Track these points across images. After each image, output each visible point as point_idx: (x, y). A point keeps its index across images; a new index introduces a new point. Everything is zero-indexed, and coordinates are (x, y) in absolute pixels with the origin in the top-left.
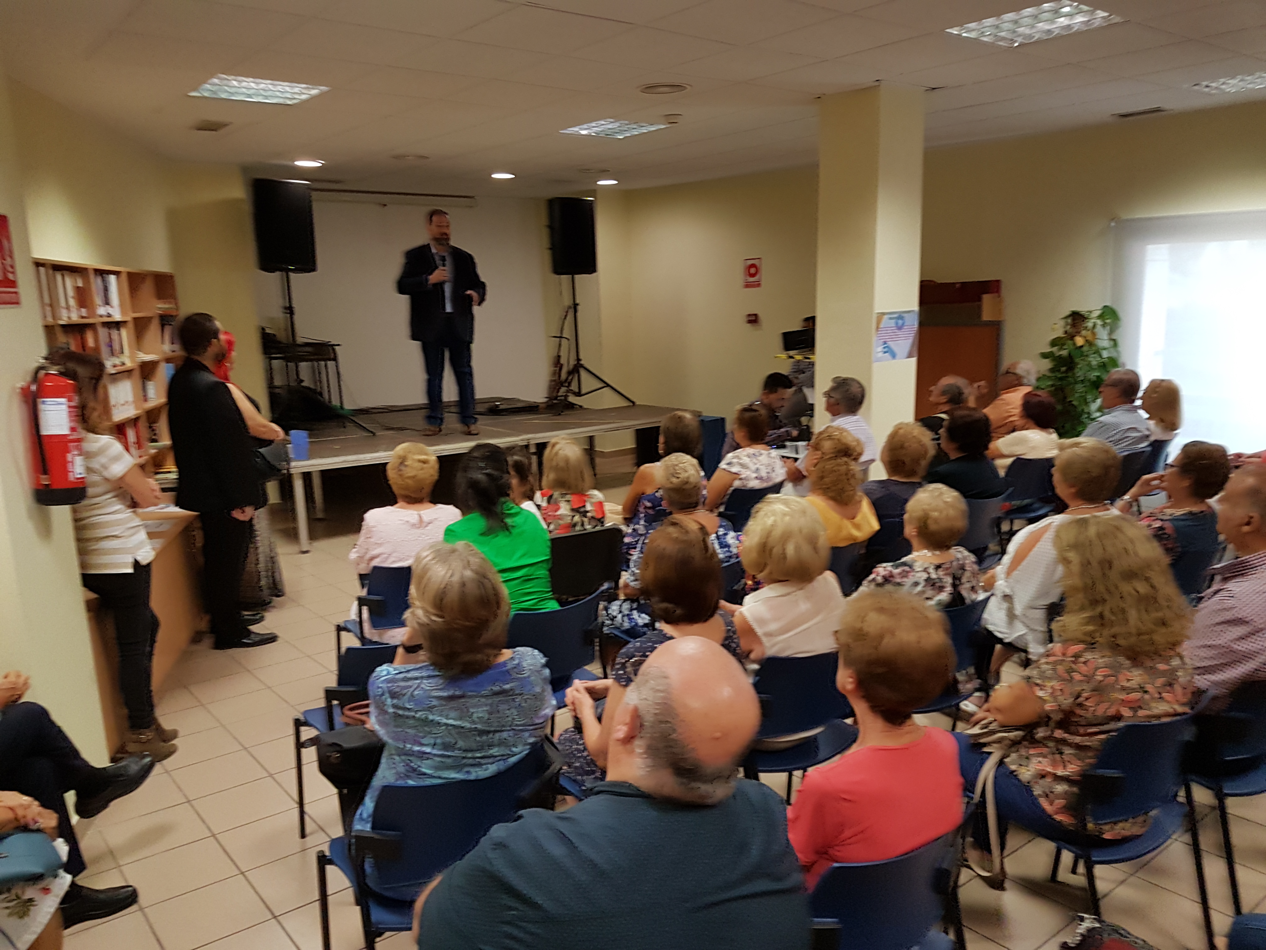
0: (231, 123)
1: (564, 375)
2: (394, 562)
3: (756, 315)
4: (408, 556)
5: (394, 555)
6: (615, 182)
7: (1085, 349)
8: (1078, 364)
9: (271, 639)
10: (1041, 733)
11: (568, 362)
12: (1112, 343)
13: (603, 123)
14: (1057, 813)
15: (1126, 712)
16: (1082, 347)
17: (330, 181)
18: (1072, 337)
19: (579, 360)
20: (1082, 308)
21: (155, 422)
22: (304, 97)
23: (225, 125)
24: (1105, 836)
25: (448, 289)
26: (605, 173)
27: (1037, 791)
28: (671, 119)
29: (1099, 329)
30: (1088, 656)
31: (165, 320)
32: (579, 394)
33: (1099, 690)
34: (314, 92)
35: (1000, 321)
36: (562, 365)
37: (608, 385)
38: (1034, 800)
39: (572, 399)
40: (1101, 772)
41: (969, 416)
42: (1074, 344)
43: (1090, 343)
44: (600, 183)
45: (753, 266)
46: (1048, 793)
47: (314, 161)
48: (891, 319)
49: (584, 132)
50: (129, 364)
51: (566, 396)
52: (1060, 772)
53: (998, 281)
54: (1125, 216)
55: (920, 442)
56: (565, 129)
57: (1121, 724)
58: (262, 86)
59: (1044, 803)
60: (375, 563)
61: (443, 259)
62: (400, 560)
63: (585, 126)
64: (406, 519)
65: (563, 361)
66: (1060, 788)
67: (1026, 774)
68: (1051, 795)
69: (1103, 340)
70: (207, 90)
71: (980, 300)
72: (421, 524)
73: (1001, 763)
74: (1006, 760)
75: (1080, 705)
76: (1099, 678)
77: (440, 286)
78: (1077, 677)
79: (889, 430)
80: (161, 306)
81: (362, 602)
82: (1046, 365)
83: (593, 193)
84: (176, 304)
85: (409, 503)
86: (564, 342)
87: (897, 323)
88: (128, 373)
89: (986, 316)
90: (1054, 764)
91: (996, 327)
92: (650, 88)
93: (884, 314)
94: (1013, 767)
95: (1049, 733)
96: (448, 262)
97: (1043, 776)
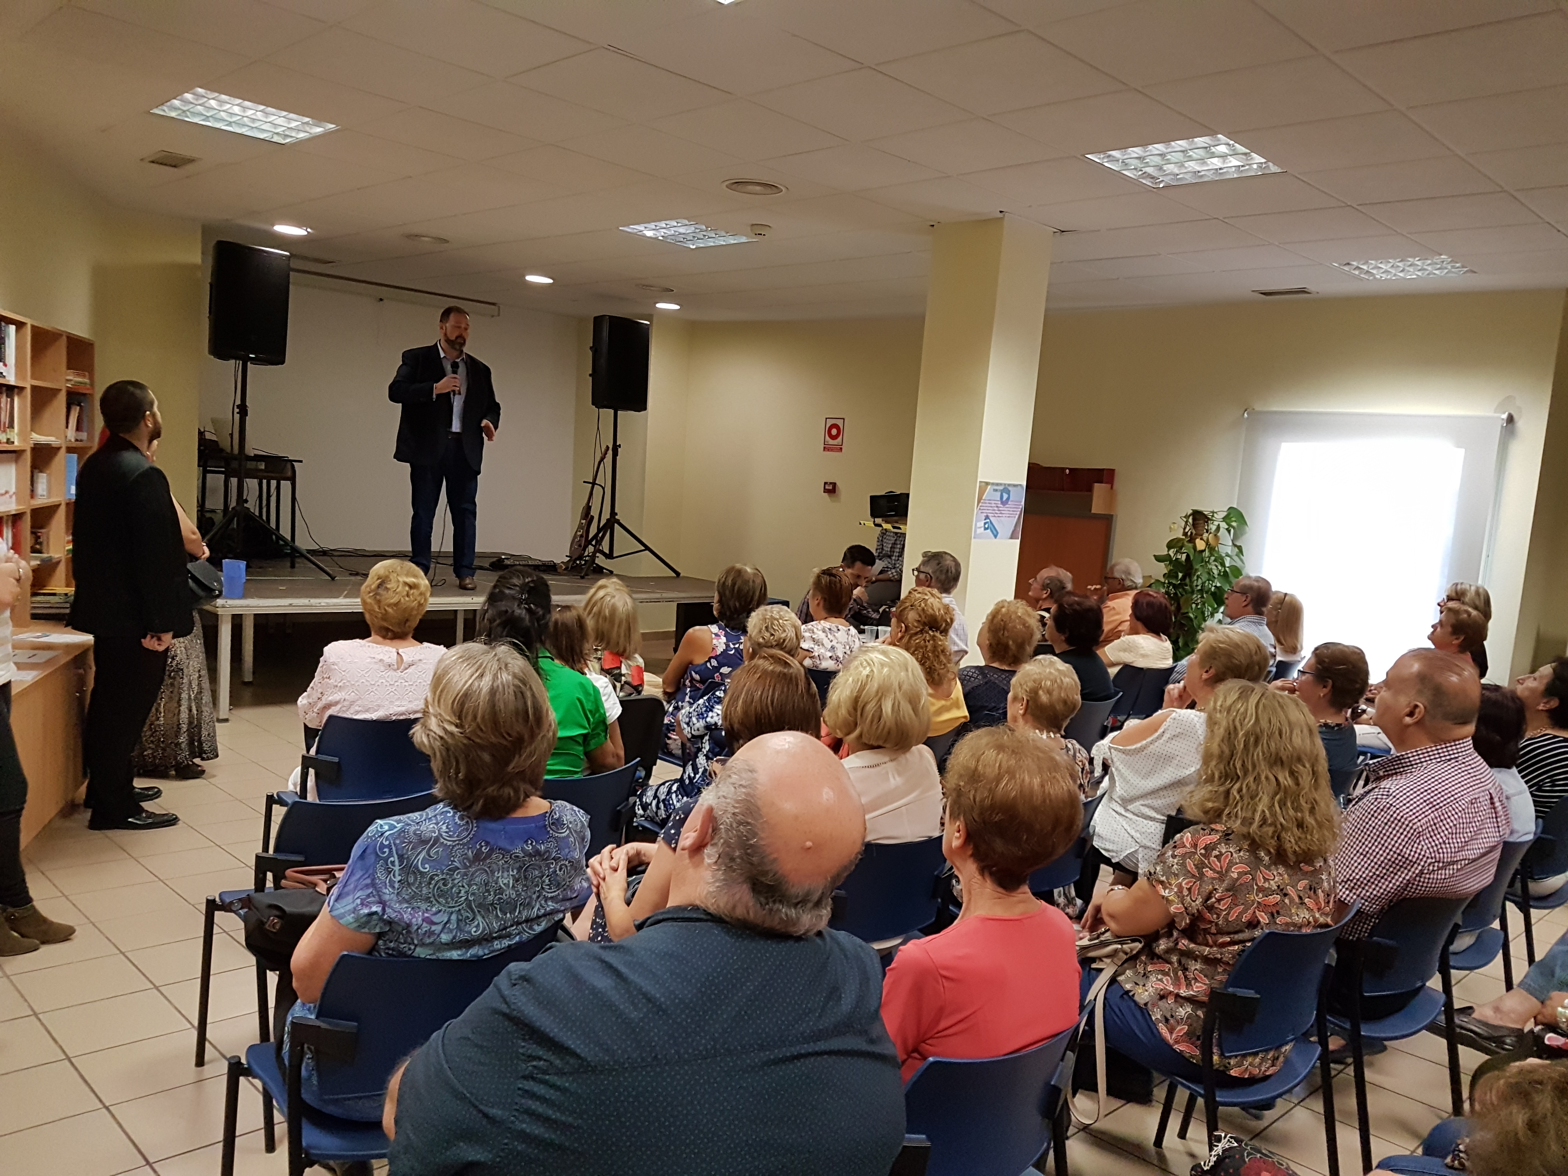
0: (200, 159)
1: (593, 530)
2: (357, 712)
3: (834, 484)
4: (379, 706)
5: (359, 702)
6: (678, 307)
7: (1207, 553)
8: (1197, 570)
9: (170, 821)
10: (1163, 945)
11: (601, 513)
12: (1237, 550)
13: (675, 224)
14: (1177, 1042)
15: (1264, 918)
16: (1202, 551)
17: (317, 260)
18: (1192, 540)
19: (613, 513)
20: (1206, 509)
21: (42, 527)
22: (302, 135)
23: (191, 161)
24: (1233, 1073)
25: (457, 404)
26: (667, 294)
27: (1156, 1015)
28: (758, 229)
29: (1223, 532)
30: (1223, 848)
31: (75, 398)
32: (610, 556)
33: (1233, 889)
34: (318, 130)
35: (1112, 516)
36: (592, 517)
37: (647, 548)
38: (1151, 1026)
39: (600, 560)
40: (1230, 990)
41: (1079, 604)
42: (1195, 548)
43: (1212, 549)
44: (659, 305)
45: (834, 426)
46: (1169, 1017)
47: (300, 227)
48: (996, 490)
49: (649, 234)
50: (17, 444)
51: (593, 557)
52: (1183, 992)
53: (1112, 471)
54: (1258, 408)
55: (1024, 624)
56: (628, 225)
57: (1257, 933)
58: (249, 113)
59: (1163, 1029)
60: (332, 711)
61: (455, 366)
62: (367, 711)
63: (652, 225)
64: (381, 657)
65: (594, 512)
66: (1184, 1011)
67: (1143, 995)
68: (1172, 1021)
69: (1226, 547)
70: (174, 108)
71: (1090, 490)
72: (400, 664)
73: (1113, 981)
74: (1120, 978)
75: (1211, 908)
76: (1235, 876)
77: (446, 399)
78: (1209, 873)
79: (990, 608)
80: (72, 379)
81: (307, 763)
82: (1162, 569)
83: (649, 317)
84: (91, 378)
85: (384, 637)
86: (597, 490)
87: (1002, 497)
88: (16, 454)
89: (1097, 508)
90: (1176, 982)
91: (1107, 520)
92: (738, 184)
93: (987, 484)
94: (1128, 987)
95: (1171, 944)
96: (462, 369)
97: (1162, 997)
